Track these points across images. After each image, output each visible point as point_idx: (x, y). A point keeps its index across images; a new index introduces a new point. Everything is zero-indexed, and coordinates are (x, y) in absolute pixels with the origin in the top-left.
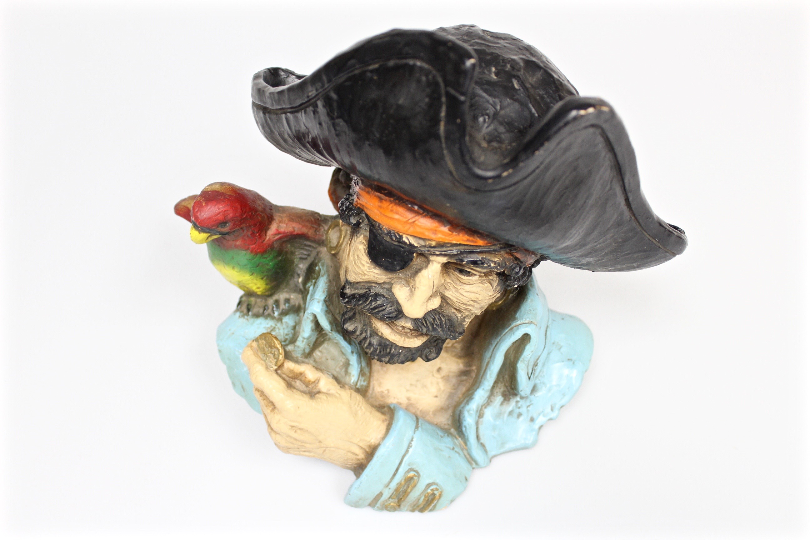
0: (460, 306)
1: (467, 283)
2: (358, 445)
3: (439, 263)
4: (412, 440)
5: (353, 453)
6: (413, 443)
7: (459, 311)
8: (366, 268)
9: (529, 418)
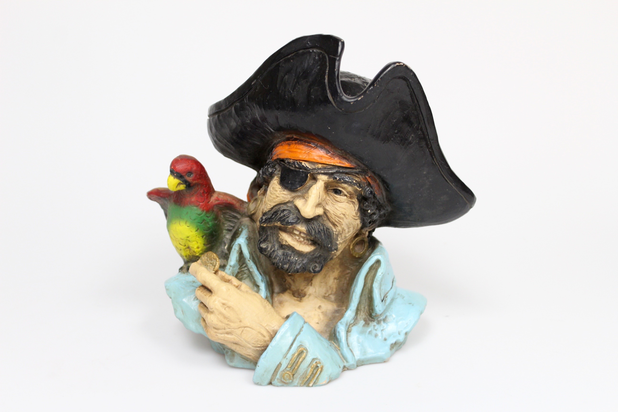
0: (335, 218)
1: (339, 201)
2: (266, 329)
3: (323, 181)
4: (303, 327)
5: (262, 334)
6: (303, 329)
7: (334, 225)
8: (278, 192)
9: (383, 339)
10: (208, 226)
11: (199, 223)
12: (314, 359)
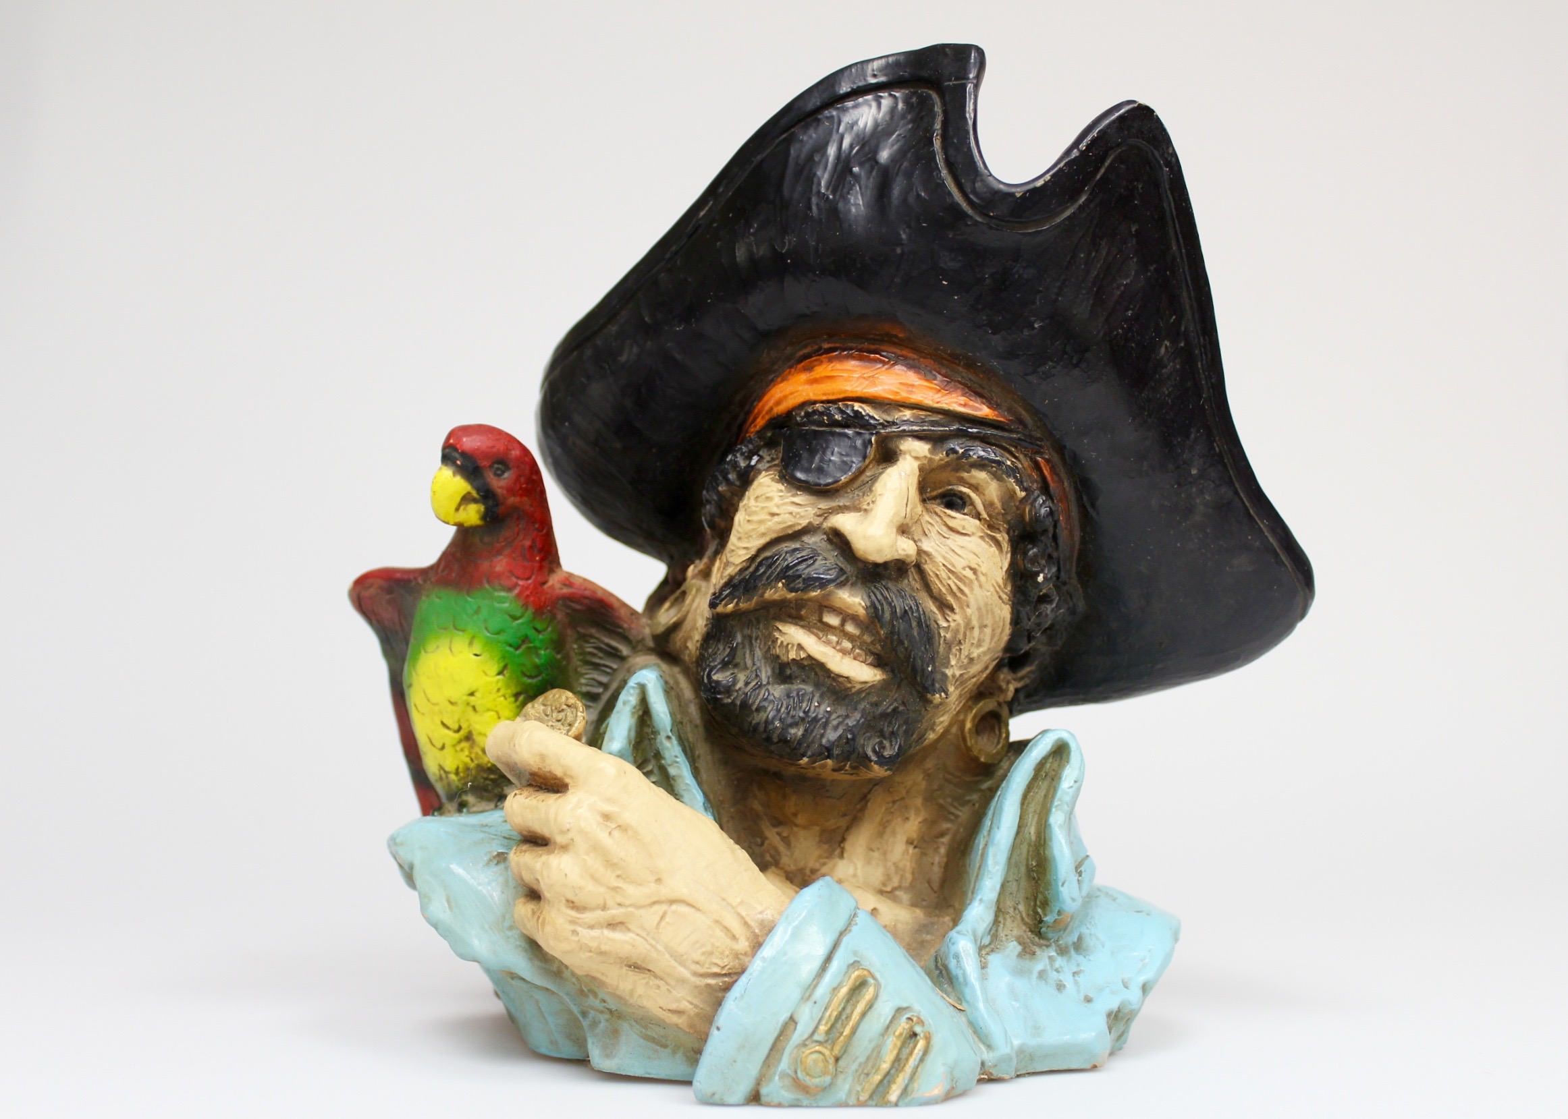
0: (950, 578)
1: (960, 529)
2: (739, 914)
4: (855, 915)
5: (727, 930)
6: (857, 920)
7: (944, 606)
8: (777, 500)
10: (537, 660)
11: (510, 645)
12: (900, 1011)
